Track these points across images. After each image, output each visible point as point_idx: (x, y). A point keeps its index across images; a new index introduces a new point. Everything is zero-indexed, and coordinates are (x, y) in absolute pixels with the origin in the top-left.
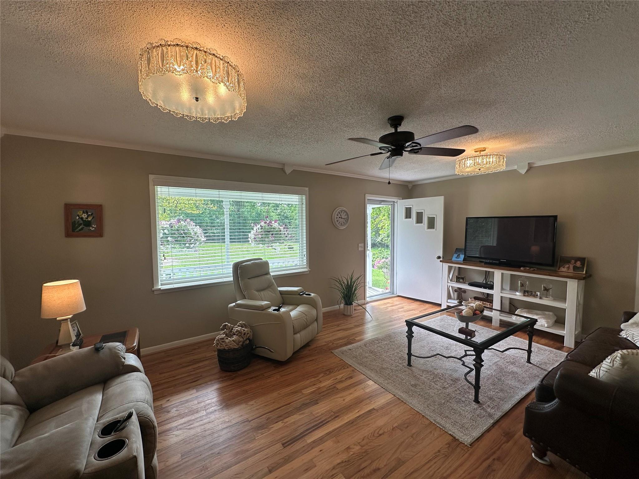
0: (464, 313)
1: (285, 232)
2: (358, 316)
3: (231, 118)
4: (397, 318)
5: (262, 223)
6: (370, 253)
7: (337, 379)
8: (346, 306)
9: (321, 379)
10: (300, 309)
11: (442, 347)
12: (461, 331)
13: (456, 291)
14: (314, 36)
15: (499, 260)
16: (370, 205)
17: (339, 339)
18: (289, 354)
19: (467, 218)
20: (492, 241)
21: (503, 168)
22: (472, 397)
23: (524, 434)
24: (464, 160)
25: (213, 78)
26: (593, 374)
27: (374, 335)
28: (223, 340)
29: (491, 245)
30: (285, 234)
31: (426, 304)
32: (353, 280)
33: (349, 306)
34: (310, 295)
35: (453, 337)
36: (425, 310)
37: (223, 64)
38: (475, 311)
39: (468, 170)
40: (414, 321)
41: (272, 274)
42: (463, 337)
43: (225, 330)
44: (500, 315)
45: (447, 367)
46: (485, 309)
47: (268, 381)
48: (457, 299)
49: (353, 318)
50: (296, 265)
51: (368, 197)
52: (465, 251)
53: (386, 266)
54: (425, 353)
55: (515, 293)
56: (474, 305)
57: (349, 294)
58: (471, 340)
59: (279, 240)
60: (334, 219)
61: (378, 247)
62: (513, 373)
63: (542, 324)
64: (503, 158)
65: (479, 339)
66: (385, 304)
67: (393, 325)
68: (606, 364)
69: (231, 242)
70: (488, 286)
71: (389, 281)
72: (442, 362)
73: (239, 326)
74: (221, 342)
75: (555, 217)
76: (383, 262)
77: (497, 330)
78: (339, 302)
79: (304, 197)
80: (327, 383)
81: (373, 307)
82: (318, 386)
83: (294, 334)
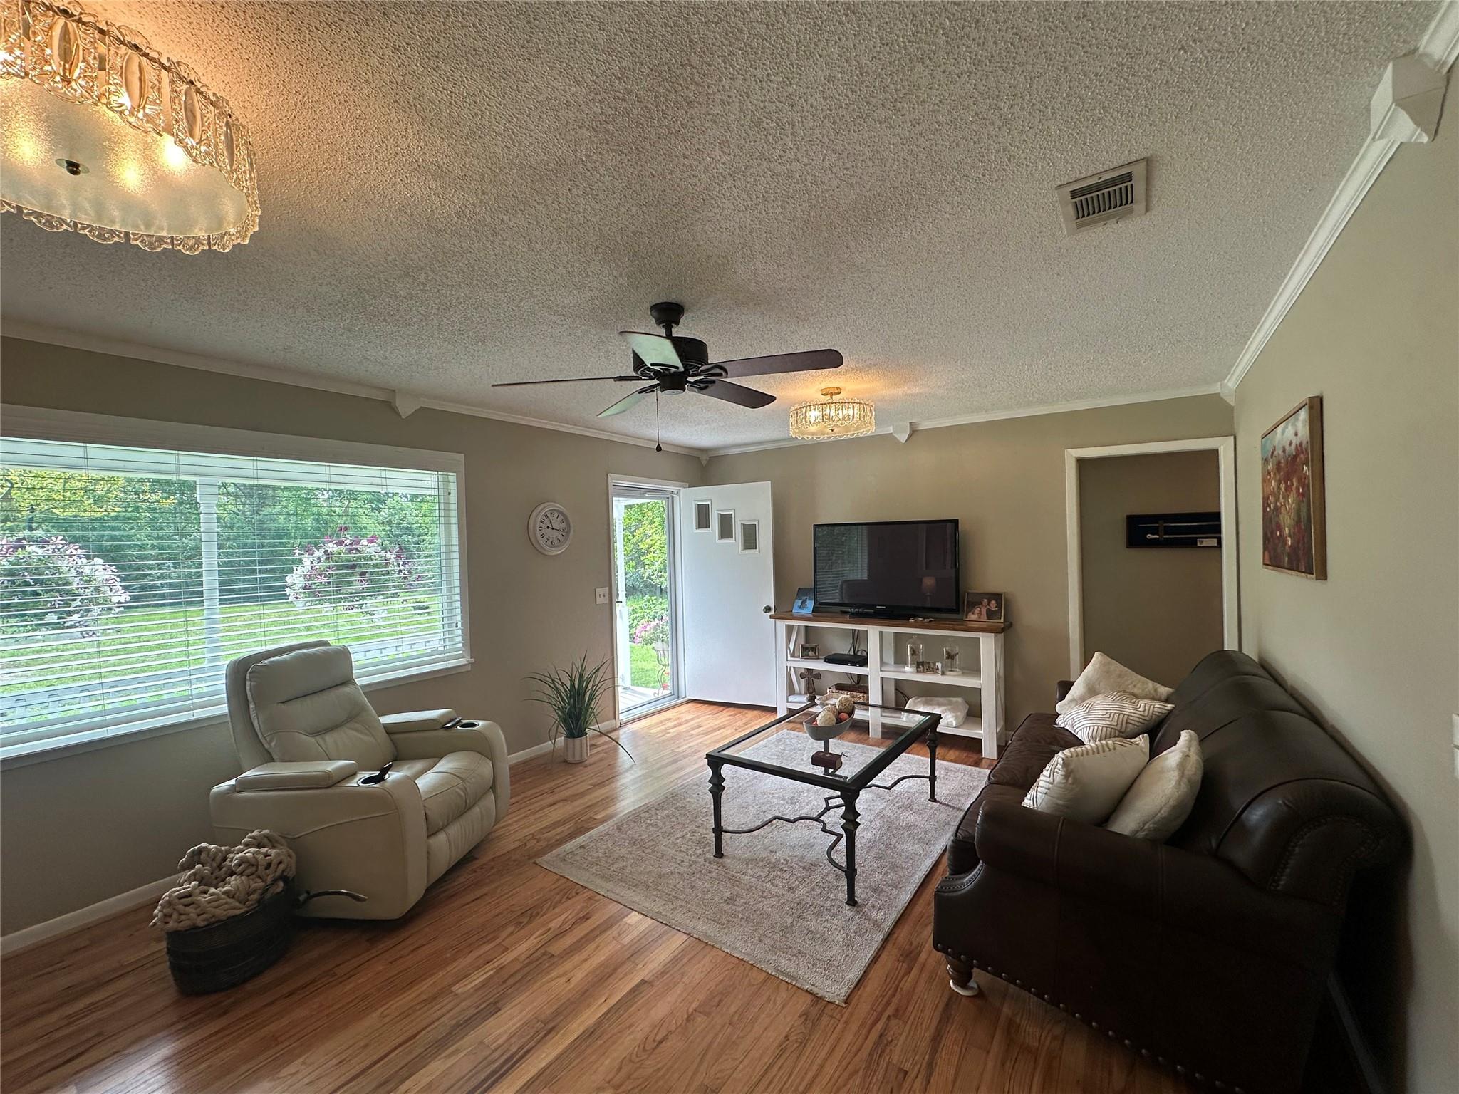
0: (820, 721)
1: (402, 568)
2: (601, 760)
3: (209, 244)
4: (689, 751)
5: (331, 545)
6: (623, 610)
7: (549, 930)
8: (570, 740)
9: (507, 941)
10: (445, 766)
11: (783, 799)
12: (817, 760)
13: (802, 676)
14: (461, 77)
15: (873, 607)
16: (621, 499)
17: (555, 825)
18: (416, 892)
19: (816, 527)
20: (858, 570)
21: (871, 430)
22: (843, 895)
23: (936, 948)
24: (804, 410)
25: (132, 114)
26: (1027, 802)
27: (640, 800)
28: (188, 900)
29: (859, 578)
30: (400, 571)
31: (746, 711)
32: (586, 676)
33: (577, 740)
34: (474, 725)
35: (802, 775)
36: (746, 724)
37: (173, 82)
38: (839, 713)
39: (813, 429)
40: (725, 752)
41: (359, 682)
42: (819, 771)
43: (200, 865)
44: (882, 716)
45: (795, 842)
46: (856, 706)
47: (348, 987)
48: (806, 694)
49: (589, 768)
50: (435, 652)
51: (614, 480)
52: (814, 591)
53: (661, 635)
54: (748, 820)
55: (903, 670)
56: (837, 702)
57: (577, 710)
58: (836, 776)
59: (384, 587)
60: (534, 530)
61: (644, 594)
62: (910, 827)
63: (950, 723)
64: (871, 411)
65: (848, 771)
66: (661, 722)
67: (682, 769)
68: (1044, 780)
69: (222, 602)
70: (857, 660)
71: (668, 670)
72: (783, 833)
73: (248, 845)
74: (181, 907)
75: (955, 522)
76: (655, 628)
77: (879, 747)
78: (553, 733)
79: (452, 478)
80: (524, 947)
81: (634, 733)
82: (498, 963)
83: (429, 836)
